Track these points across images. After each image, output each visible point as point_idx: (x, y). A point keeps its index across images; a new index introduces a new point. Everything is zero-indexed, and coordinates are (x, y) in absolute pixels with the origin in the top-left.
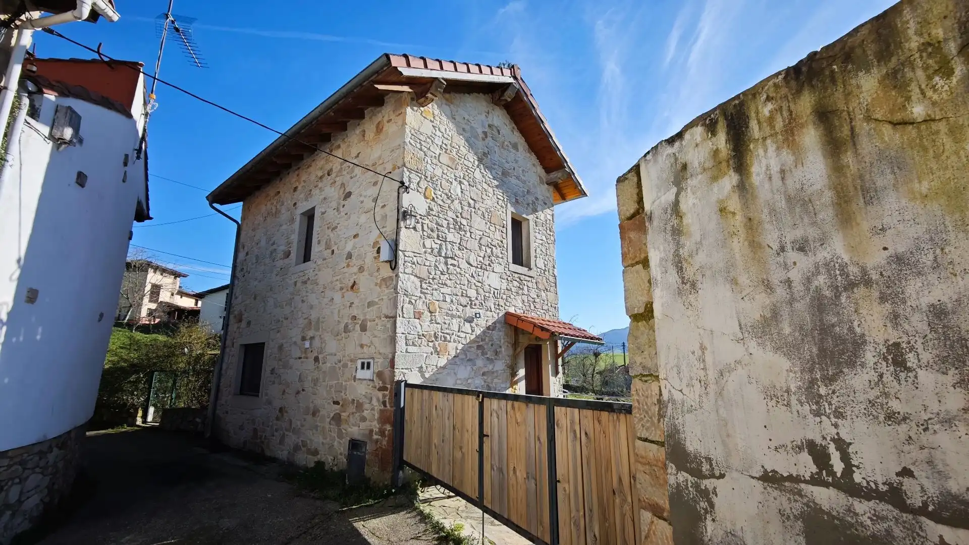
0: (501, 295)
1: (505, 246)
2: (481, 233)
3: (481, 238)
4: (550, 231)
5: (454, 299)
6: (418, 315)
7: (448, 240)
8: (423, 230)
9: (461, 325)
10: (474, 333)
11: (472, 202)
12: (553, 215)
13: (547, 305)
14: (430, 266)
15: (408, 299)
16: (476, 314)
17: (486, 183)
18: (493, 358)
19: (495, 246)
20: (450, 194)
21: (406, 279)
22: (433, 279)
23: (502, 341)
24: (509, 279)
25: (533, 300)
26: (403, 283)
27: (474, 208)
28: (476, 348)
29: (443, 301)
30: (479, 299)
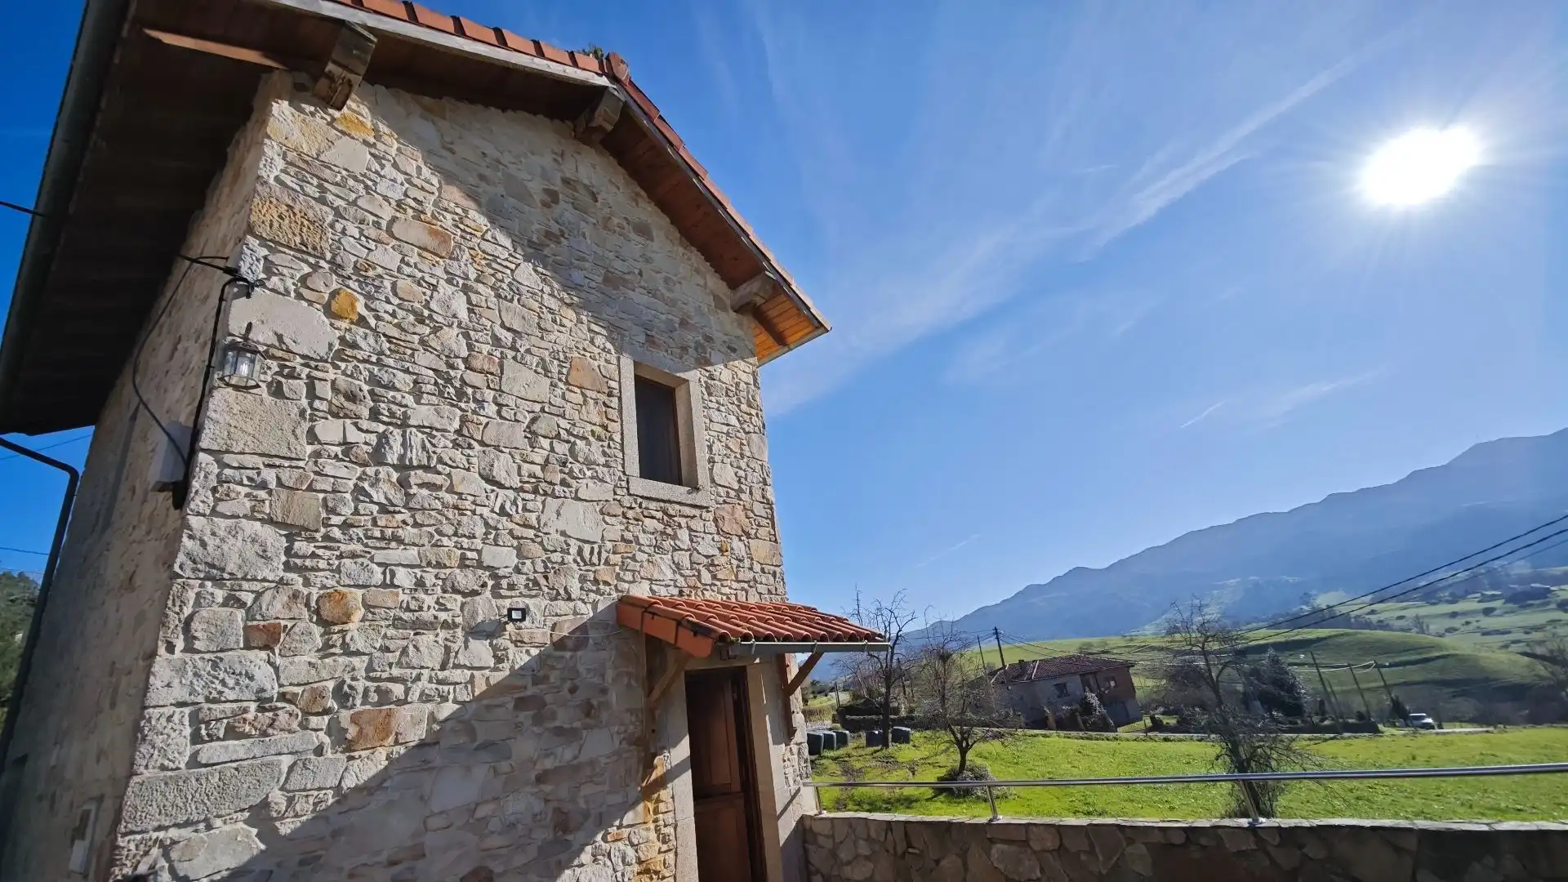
0: (604, 555)
1: (617, 438)
2: (537, 408)
3: (534, 420)
4: (750, 406)
5: (429, 579)
6: (265, 637)
7: (412, 422)
8: (312, 395)
9: (455, 647)
10: (506, 665)
11: (507, 337)
12: (754, 374)
13: (751, 569)
14: (334, 491)
15: (220, 595)
16: (510, 610)
17: (551, 295)
18: (577, 724)
19: (583, 438)
20: (426, 313)
21: (222, 533)
22: (345, 526)
23: (610, 674)
24: (630, 514)
25: (706, 561)
26: (204, 544)
27: (513, 348)
28: (511, 706)
29: (384, 585)
30: (525, 570)
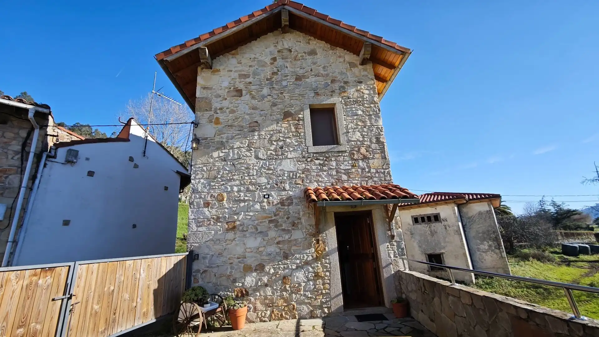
0: (298, 176)
2: (272, 132)
3: (271, 137)
5: (242, 189)
9: (250, 206)
11: (261, 113)
16: (264, 195)
17: (275, 94)
18: (290, 228)
23: (301, 213)
27: (263, 116)
28: (267, 222)
30: (270, 183)
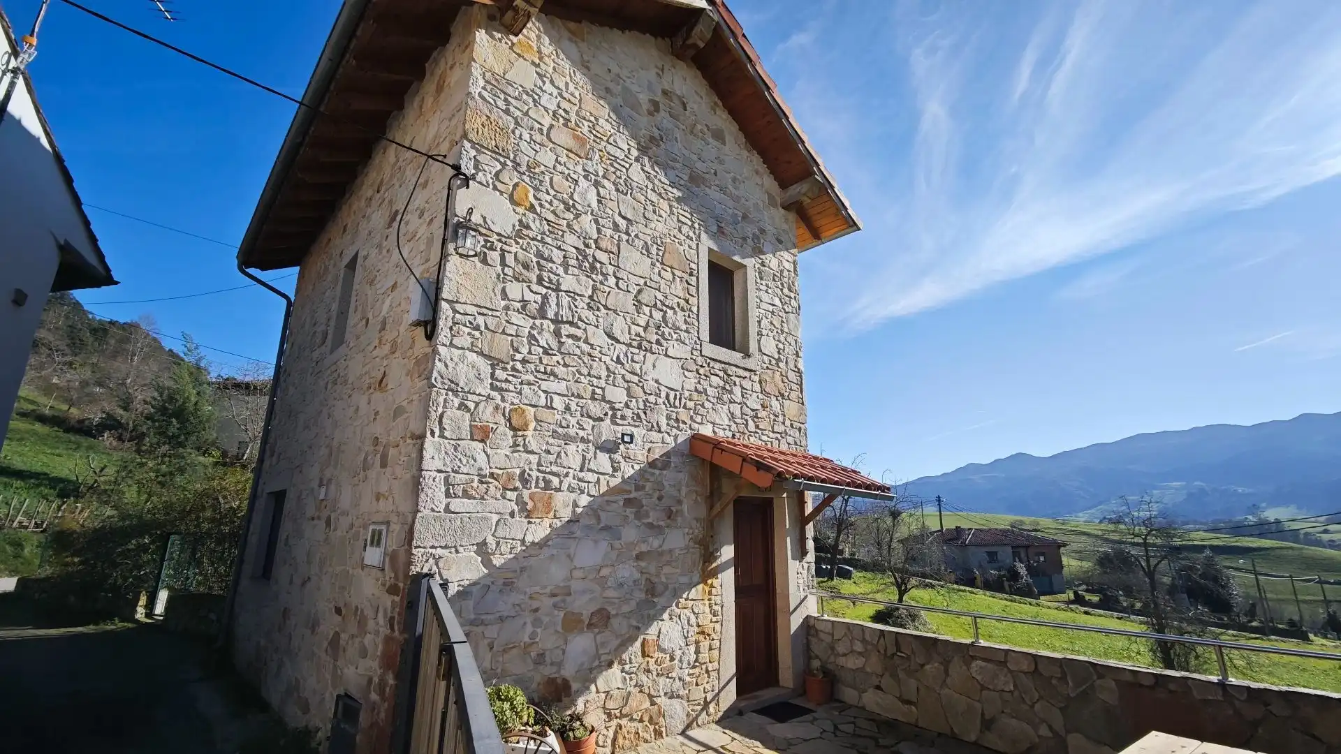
0: (683, 401)
1: (695, 309)
2: (642, 282)
3: (639, 292)
4: (790, 290)
5: (573, 407)
6: (482, 434)
7: (563, 288)
8: (503, 263)
9: (588, 456)
10: (619, 474)
11: (622, 223)
12: (795, 263)
13: (783, 423)
14: (517, 336)
15: (457, 402)
16: (623, 435)
17: (653, 190)
18: (662, 523)
19: (672, 308)
20: (571, 202)
21: (456, 359)
22: (524, 361)
23: (684, 490)
24: (702, 371)
25: (752, 413)
26: (446, 366)
27: (627, 233)
28: (621, 503)
29: (546, 407)
30: (632, 407)
